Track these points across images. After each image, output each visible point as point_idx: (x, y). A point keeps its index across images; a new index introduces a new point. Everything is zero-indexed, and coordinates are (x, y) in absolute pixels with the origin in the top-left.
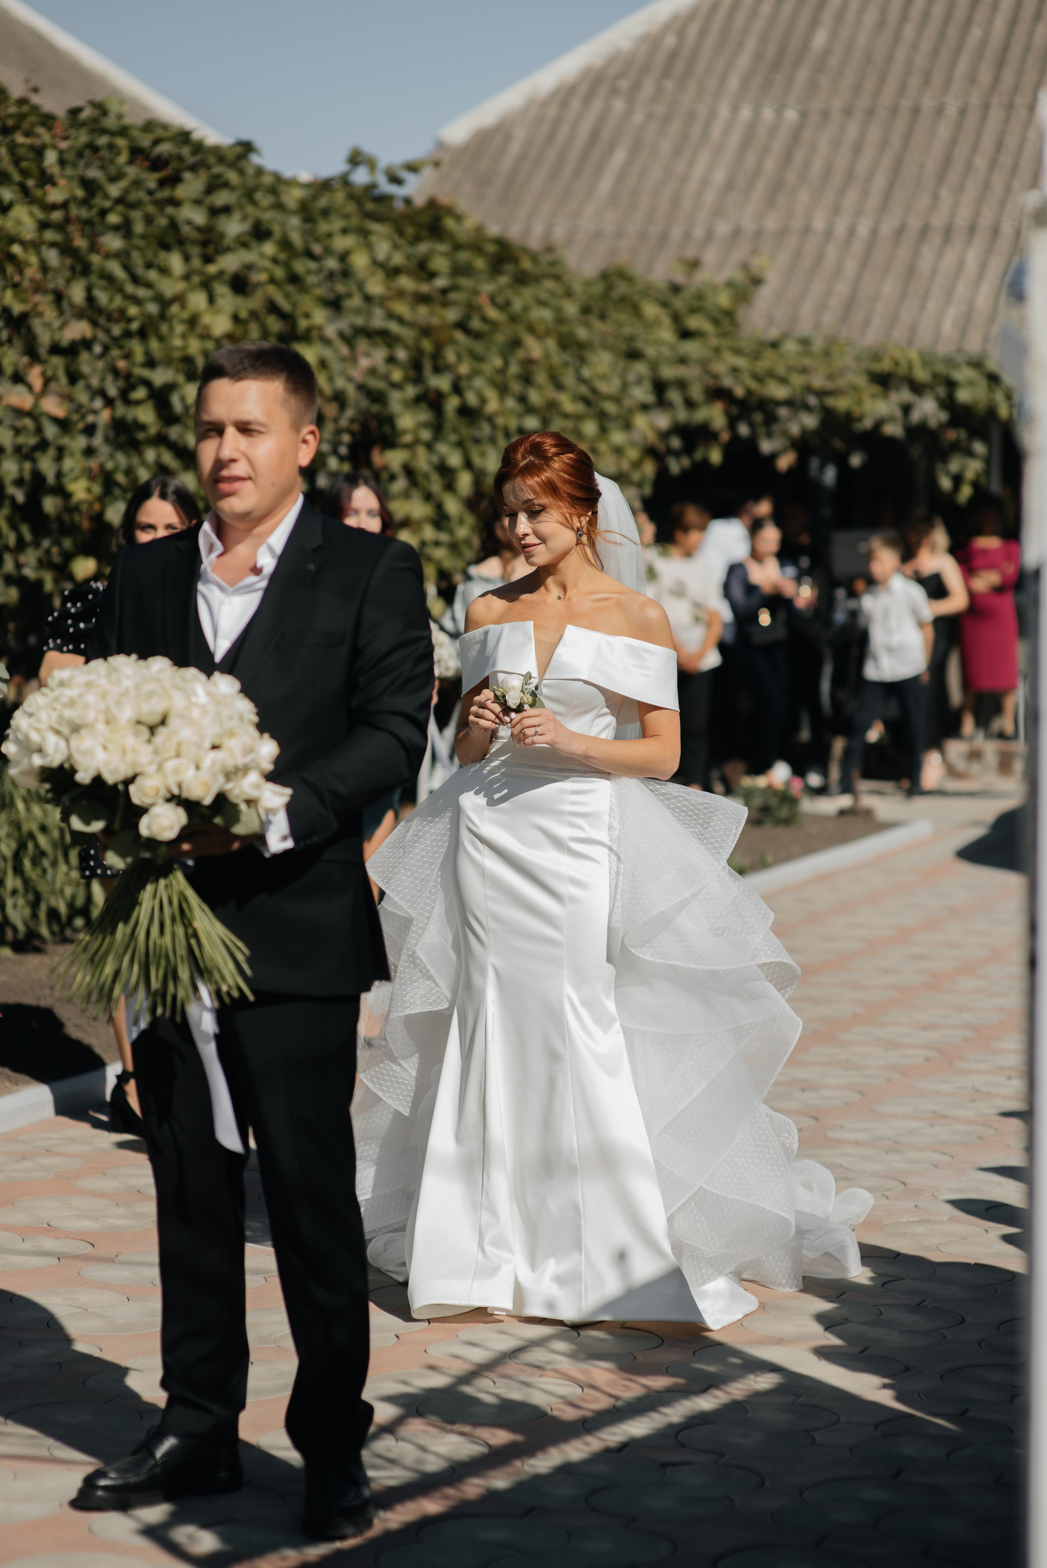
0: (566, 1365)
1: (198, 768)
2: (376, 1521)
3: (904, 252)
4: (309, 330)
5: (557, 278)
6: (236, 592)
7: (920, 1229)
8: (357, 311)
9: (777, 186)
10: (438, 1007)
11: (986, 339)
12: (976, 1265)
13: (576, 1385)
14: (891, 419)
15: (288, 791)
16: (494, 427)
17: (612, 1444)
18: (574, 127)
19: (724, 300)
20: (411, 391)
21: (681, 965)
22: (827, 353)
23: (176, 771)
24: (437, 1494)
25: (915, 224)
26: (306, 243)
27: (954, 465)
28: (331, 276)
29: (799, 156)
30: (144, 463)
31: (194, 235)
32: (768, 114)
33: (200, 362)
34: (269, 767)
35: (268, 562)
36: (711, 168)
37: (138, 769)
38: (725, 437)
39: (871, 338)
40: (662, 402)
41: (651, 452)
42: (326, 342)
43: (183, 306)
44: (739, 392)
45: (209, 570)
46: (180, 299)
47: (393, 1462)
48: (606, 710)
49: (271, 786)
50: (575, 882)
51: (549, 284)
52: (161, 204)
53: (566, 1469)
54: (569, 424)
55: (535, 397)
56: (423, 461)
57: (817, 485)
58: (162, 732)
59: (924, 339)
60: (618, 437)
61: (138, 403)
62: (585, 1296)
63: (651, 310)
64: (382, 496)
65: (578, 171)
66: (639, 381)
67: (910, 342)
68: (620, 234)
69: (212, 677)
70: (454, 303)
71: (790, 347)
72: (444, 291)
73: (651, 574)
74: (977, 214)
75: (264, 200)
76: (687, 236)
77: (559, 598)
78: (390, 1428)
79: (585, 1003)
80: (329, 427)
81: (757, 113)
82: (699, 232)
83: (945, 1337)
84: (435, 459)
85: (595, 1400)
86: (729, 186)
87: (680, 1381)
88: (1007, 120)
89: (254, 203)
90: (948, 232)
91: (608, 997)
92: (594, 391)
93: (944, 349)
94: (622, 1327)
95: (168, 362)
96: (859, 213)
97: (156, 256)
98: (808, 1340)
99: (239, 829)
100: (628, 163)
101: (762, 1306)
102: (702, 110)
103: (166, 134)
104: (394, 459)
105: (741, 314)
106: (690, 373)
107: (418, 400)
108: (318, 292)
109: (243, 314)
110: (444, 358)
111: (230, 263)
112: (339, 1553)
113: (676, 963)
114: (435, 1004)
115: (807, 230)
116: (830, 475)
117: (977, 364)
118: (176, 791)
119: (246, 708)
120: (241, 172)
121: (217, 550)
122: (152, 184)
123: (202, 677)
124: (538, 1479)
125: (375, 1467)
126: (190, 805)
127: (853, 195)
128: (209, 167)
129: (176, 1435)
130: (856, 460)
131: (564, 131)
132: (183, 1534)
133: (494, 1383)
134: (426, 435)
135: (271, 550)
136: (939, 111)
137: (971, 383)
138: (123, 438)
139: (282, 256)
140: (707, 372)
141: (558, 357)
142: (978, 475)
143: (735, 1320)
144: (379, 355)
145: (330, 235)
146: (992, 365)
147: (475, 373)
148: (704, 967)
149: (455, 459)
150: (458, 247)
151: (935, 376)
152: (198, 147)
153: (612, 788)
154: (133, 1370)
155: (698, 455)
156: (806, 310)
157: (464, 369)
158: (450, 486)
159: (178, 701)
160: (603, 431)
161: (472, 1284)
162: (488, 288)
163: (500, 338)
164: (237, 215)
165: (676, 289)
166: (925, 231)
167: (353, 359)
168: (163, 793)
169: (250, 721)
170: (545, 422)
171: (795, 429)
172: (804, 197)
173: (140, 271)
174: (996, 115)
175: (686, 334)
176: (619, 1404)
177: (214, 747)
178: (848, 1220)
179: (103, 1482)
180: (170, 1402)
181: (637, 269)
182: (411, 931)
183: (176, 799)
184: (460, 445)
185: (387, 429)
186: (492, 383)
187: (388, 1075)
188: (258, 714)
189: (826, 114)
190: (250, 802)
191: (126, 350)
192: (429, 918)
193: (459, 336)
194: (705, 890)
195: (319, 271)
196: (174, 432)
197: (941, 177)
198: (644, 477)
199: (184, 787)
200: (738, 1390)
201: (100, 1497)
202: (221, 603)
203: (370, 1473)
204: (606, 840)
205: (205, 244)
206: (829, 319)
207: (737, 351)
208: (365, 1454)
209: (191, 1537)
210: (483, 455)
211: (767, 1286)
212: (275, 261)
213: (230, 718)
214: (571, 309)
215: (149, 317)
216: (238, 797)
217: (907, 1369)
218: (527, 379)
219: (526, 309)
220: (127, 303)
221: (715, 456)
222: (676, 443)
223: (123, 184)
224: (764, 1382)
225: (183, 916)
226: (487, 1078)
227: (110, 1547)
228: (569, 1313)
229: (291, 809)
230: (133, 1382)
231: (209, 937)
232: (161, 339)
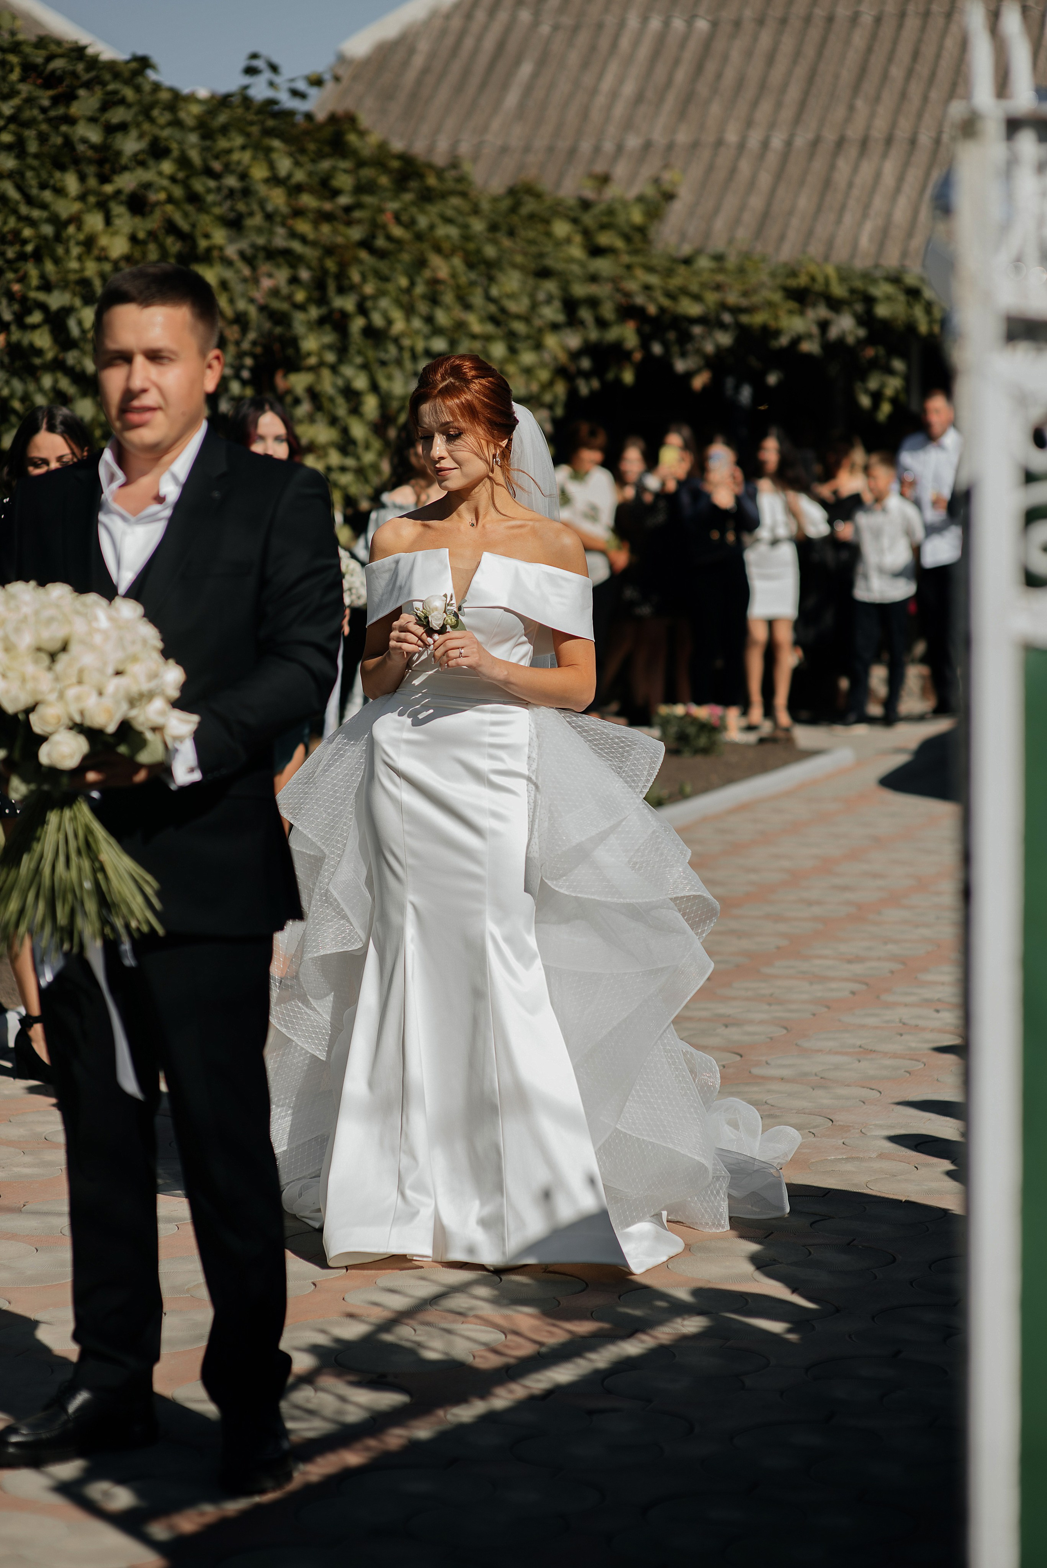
0: (488, 1310)
1: (100, 694)
2: (296, 1475)
3: (819, 165)
4: (209, 250)
5: (464, 195)
6: (140, 521)
7: (849, 1167)
8: (259, 230)
9: (688, 98)
10: (352, 947)
11: (904, 254)
12: (907, 1202)
13: (499, 1332)
14: (809, 336)
15: (195, 718)
16: (401, 348)
17: (536, 1392)
18: (480, 39)
19: (637, 216)
20: (314, 312)
21: (598, 898)
22: (741, 271)
23: (78, 698)
24: (359, 1446)
25: (830, 136)
26: (204, 160)
27: (873, 384)
28: (231, 193)
29: (711, 67)
30: (41, 390)
31: (90, 153)
32: (678, 24)
33: (98, 287)
34: (175, 694)
35: (171, 491)
36: (621, 80)
37: (39, 698)
38: (638, 356)
39: (786, 254)
40: (572, 321)
41: (561, 372)
42: (228, 263)
43: (79, 228)
44: (652, 309)
45: (110, 500)
46: (76, 220)
47: (312, 1413)
48: (524, 639)
49: (177, 714)
50: (495, 815)
51: (455, 201)
52: (55, 123)
53: (490, 1418)
54: (477, 345)
55: (442, 318)
56: (328, 384)
57: (734, 404)
58: (63, 659)
59: (841, 254)
60: (528, 358)
61: (34, 327)
62: (508, 1238)
63: (561, 228)
64: (288, 422)
65: (483, 85)
66: (549, 300)
67: (827, 258)
68: (527, 149)
69: (113, 602)
70: (359, 222)
71: (704, 263)
72: (348, 209)
73: (565, 499)
74: (894, 125)
75: (163, 118)
76: (597, 150)
77: (473, 525)
78: (308, 1379)
79: (508, 940)
80: (232, 349)
81: (667, 23)
82: (608, 146)
83: (876, 1277)
84: (340, 382)
85: (519, 1347)
86: (639, 98)
87: (605, 1325)
88: (923, 29)
89: (152, 120)
90: (864, 143)
91: (529, 932)
92: (503, 310)
93: (860, 264)
94: (544, 1272)
95: (64, 285)
96: (772, 125)
97: (51, 176)
98: (736, 1282)
99: (144, 757)
100: (535, 75)
101: (688, 1248)
102: (611, 20)
103: (59, 51)
104: (299, 382)
105: (652, 231)
106: (601, 290)
107: (322, 322)
108: (217, 211)
109: (141, 235)
110: (349, 278)
111: (127, 182)
112: (258, 1507)
113: (593, 897)
114: (349, 944)
115: (719, 143)
116: (746, 394)
117: (895, 279)
118: (78, 719)
119: (150, 634)
120: (138, 89)
121: (118, 480)
122: (46, 103)
123: (104, 602)
124: (461, 1428)
125: (294, 1419)
126: (92, 734)
127: (765, 107)
128: (104, 84)
129: (89, 1389)
130: (772, 379)
131: (469, 43)
132: (98, 1490)
133: (415, 1330)
134: (330, 357)
135: (175, 478)
136: (855, 19)
137: (889, 298)
138: (18, 364)
139: (181, 175)
140: (618, 290)
141: (465, 276)
142: (897, 392)
143: (660, 1262)
144: (282, 276)
145: (229, 151)
146: (910, 280)
147: (381, 293)
148: (622, 900)
149: (360, 382)
150: (361, 163)
151: (852, 291)
152: (93, 62)
153: (530, 718)
154: (42, 1322)
155: (610, 376)
156: (720, 224)
157: (369, 289)
158: (356, 410)
159: (79, 627)
160: (513, 350)
161: (391, 1230)
162: (393, 206)
163: (406, 257)
164: (134, 133)
165: (586, 205)
166: (841, 143)
167: (255, 281)
168: (66, 721)
169: (155, 648)
170: (453, 343)
171: (709, 348)
172: (715, 109)
173: (34, 191)
174: (912, 23)
175: (596, 251)
176: (543, 1350)
177: (118, 673)
178: (775, 1158)
179: (14, 1439)
180: (83, 1355)
181: (546, 185)
182: (323, 869)
183: (79, 728)
184: (365, 367)
185: (290, 351)
186: (399, 303)
187: (302, 1019)
188: (162, 640)
189: (737, 24)
190: (154, 729)
191: (21, 273)
192: (340, 856)
193: (364, 255)
194: (624, 823)
195: (219, 189)
196: (71, 358)
197: (856, 88)
198: (556, 398)
199: (87, 714)
200: (665, 1333)
201: (11, 1454)
202: (124, 533)
203: (289, 1425)
204: (526, 772)
205: (100, 163)
206: (742, 234)
207: (650, 269)
208: (284, 1405)
209: (106, 1494)
210: (390, 378)
211: (693, 1227)
212: (173, 179)
213: (133, 642)
214: (478, 226)
215: (45, 238)
216: (143, 724)
217: (838, 1310)
218: (434, 300)
219: (432, 227)
220: (21, 225)
221: (628, 377)
222: (585, 363)
223: (16, 101)
224: (692, 1325)
225: (89, 849)
226: (406, 1019)
227: (22, 1505)
228: (489, 1256)
229: (199, 738)
230: (43, 1335)
231: (116, 869)
232: (57, 261)
